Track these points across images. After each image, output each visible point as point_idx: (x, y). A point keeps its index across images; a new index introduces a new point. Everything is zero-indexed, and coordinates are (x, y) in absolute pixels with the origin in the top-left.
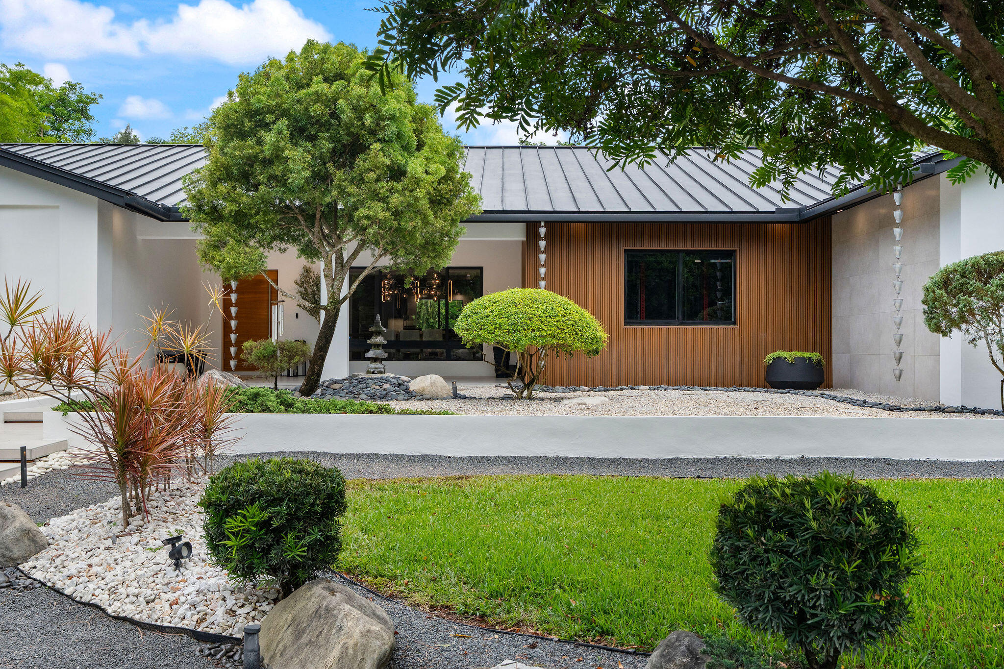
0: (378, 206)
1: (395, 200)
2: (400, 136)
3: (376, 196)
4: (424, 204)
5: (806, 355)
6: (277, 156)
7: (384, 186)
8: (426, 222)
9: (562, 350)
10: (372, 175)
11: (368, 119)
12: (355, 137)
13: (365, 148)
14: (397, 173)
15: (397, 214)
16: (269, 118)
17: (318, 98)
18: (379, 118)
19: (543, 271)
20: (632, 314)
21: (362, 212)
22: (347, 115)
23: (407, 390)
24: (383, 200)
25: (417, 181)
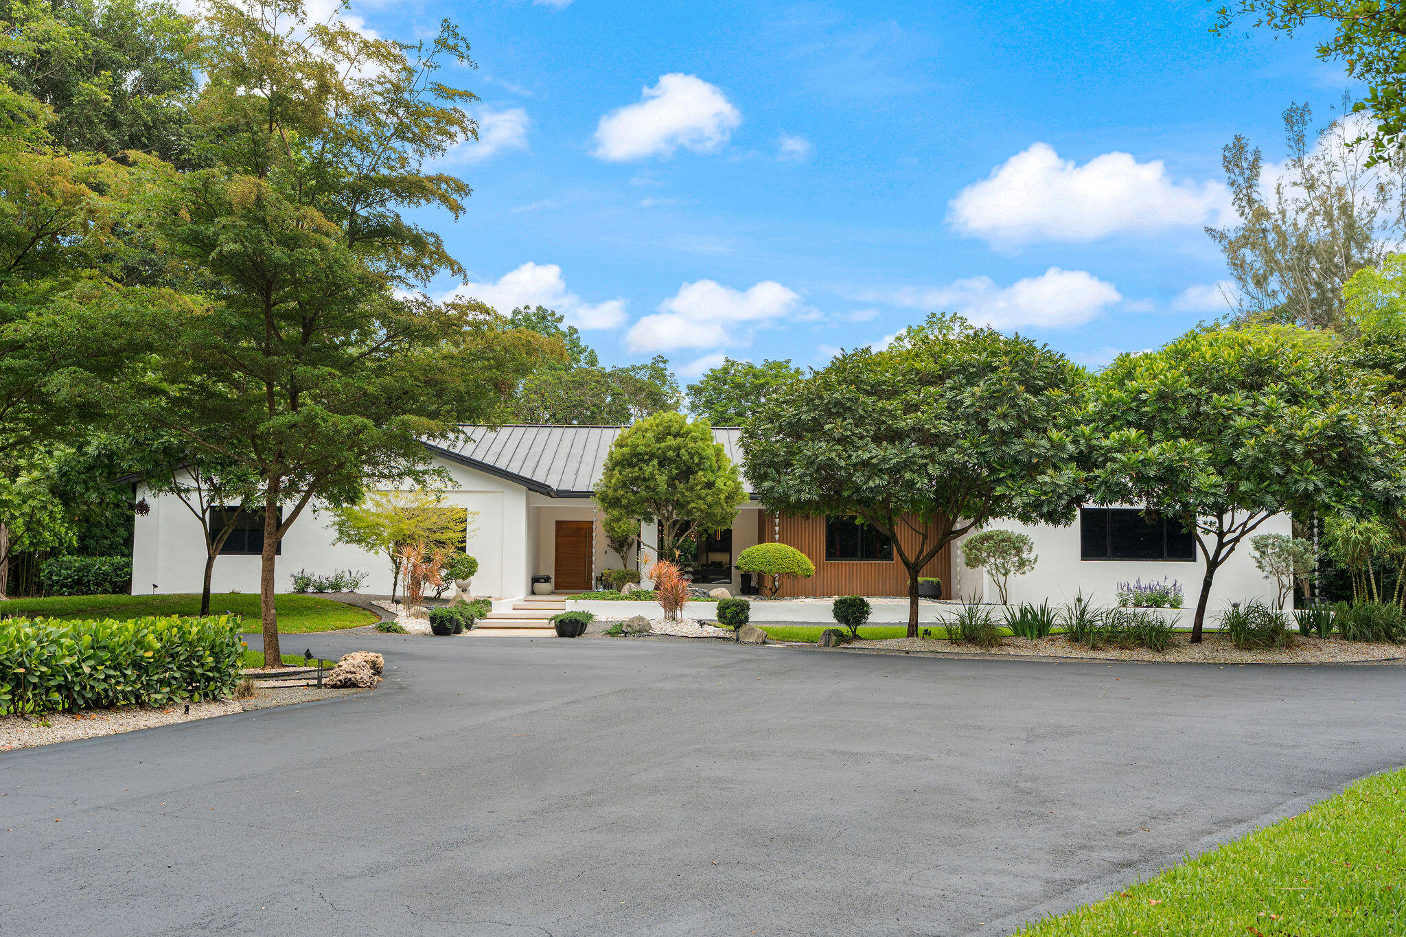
0: (701, 502)
1: (709, 499)
2: (711, 466)
3: (700, 497)
4: (723, 501)
5: (930, 579)
6: (652, 477)
7: (704, 492)
8: (723, 509)
9: (793, 575)
10: (699, 487)
11: (696, 460)
12: (689, 468)
13: (693, 473)
14: (710, 485)
15: (710, 506)
16: (646, 457)
17: (669, 448)
18: (701, 458)
19: (777, 529)
20: (830, 555)
21: (692, 505)
22: (686, 457)
23: (709, 596)
24: (703, 499)
25: (720, 490)
